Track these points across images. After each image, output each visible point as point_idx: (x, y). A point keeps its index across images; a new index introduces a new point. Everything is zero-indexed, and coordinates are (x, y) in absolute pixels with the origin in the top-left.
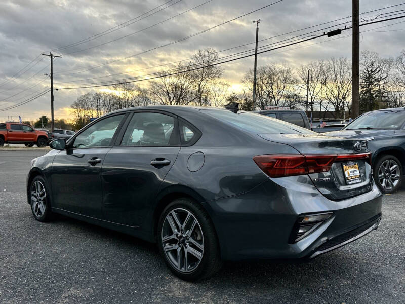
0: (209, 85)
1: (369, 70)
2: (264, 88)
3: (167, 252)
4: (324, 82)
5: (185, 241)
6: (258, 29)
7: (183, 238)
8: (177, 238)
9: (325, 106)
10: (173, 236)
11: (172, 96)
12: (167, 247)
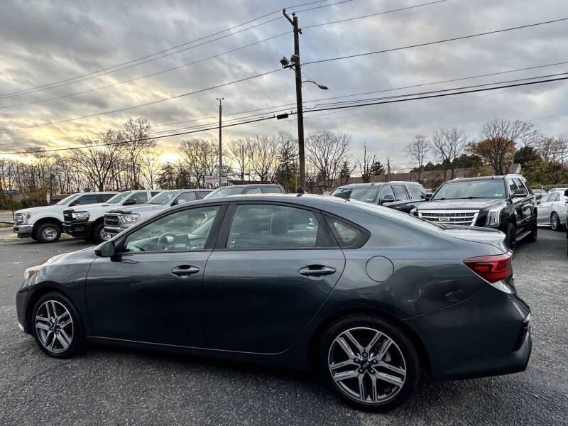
0: (143, 154)
1: (286, 147)
2: (198, 159)
3: (338, 382)
4: (251, 156)
5: (372, 366)
6: (220, 106)
7: (368, 363)
8: (355, 364)
9: (253, 176)
10: (350, 362)
11: (99, 166)
12: (338, 376)
